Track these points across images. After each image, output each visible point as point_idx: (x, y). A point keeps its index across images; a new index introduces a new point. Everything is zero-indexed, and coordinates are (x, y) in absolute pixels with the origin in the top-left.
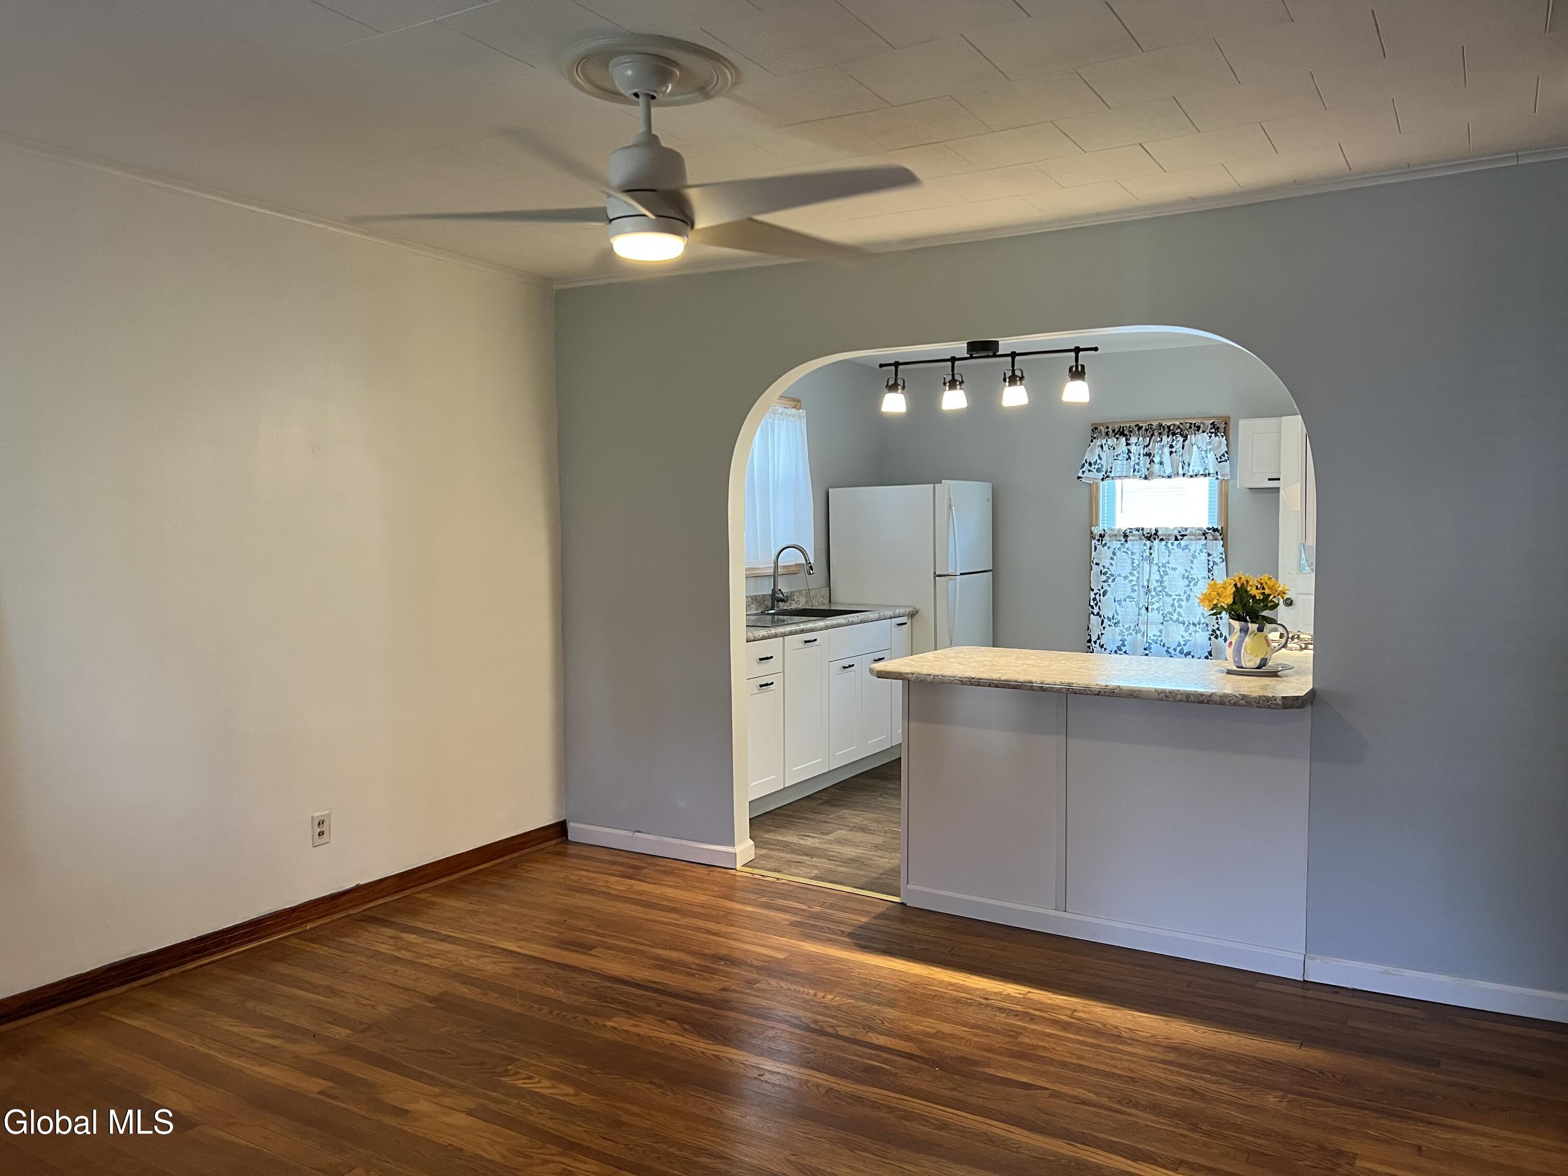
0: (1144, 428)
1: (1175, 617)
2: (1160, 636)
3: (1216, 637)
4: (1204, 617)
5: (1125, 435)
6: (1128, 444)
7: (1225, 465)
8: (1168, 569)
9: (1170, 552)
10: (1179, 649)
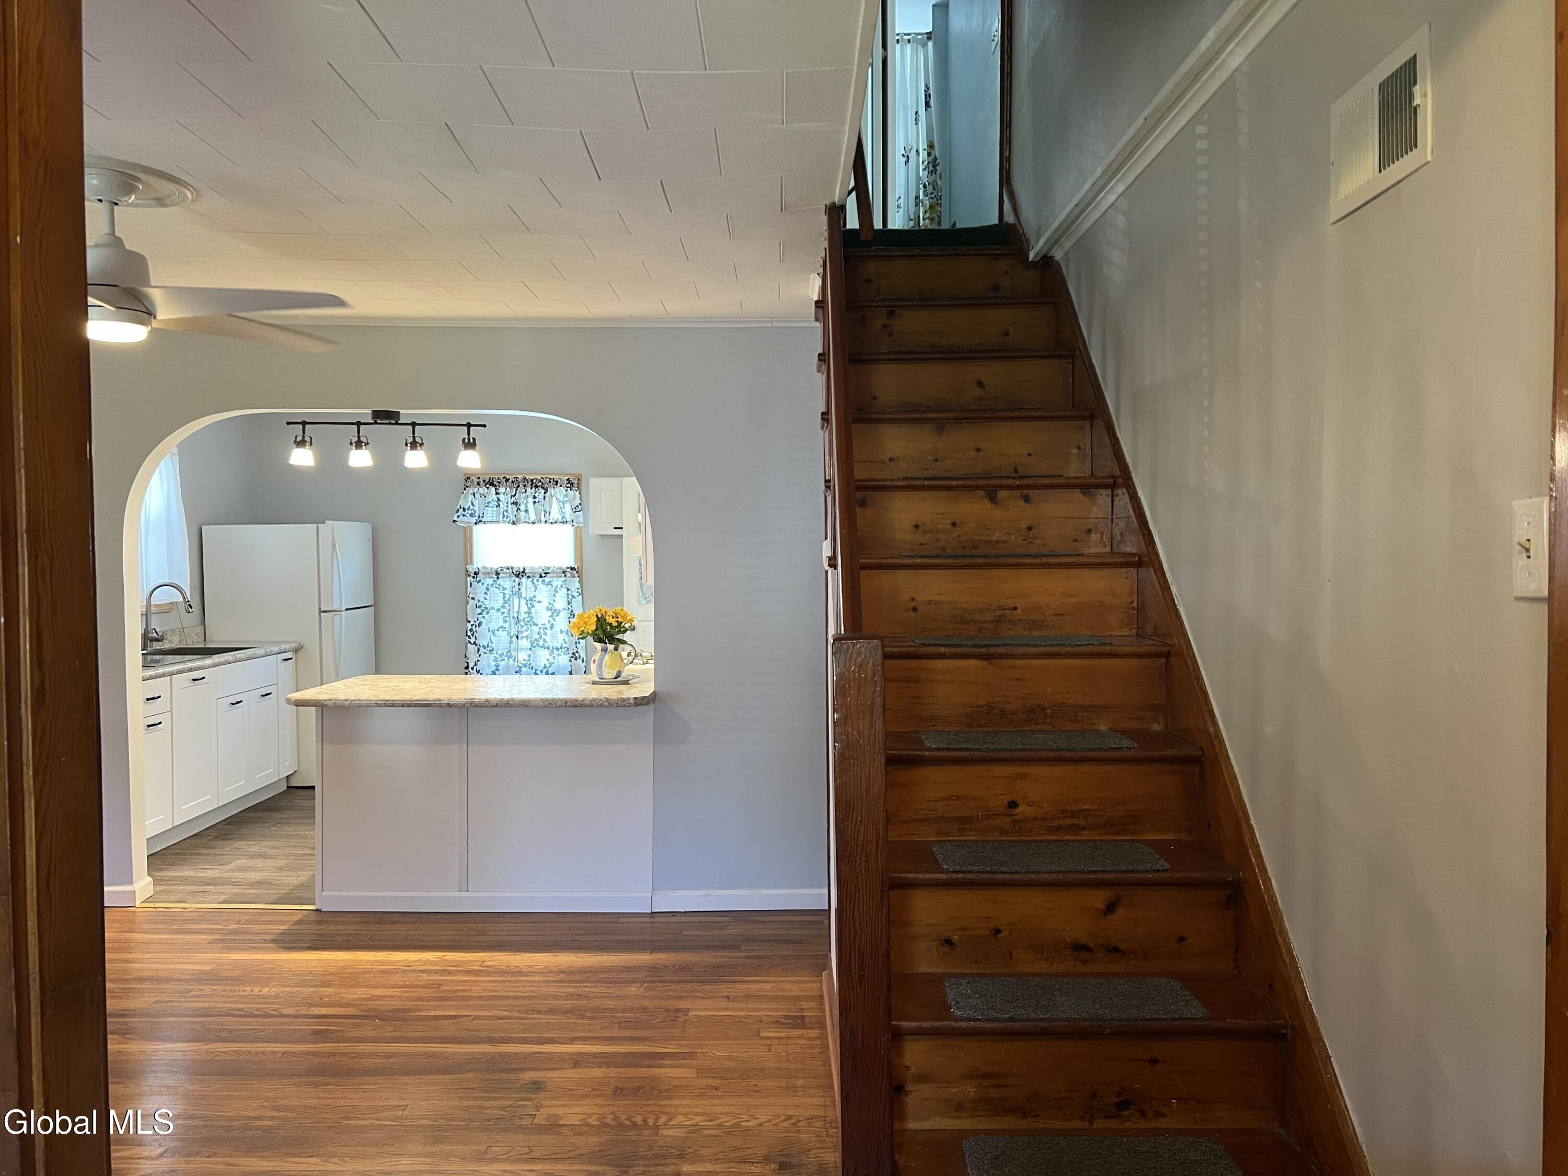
0: (510, 481)
1: (541, 643)
2: (529, 660)
3: (576, 659)
4: (566, 643)
5: (495, 486)
6: (497, 494)
7: (578, 515)
8: (534, 602)
9: (536, 588)
10: (545, 670)
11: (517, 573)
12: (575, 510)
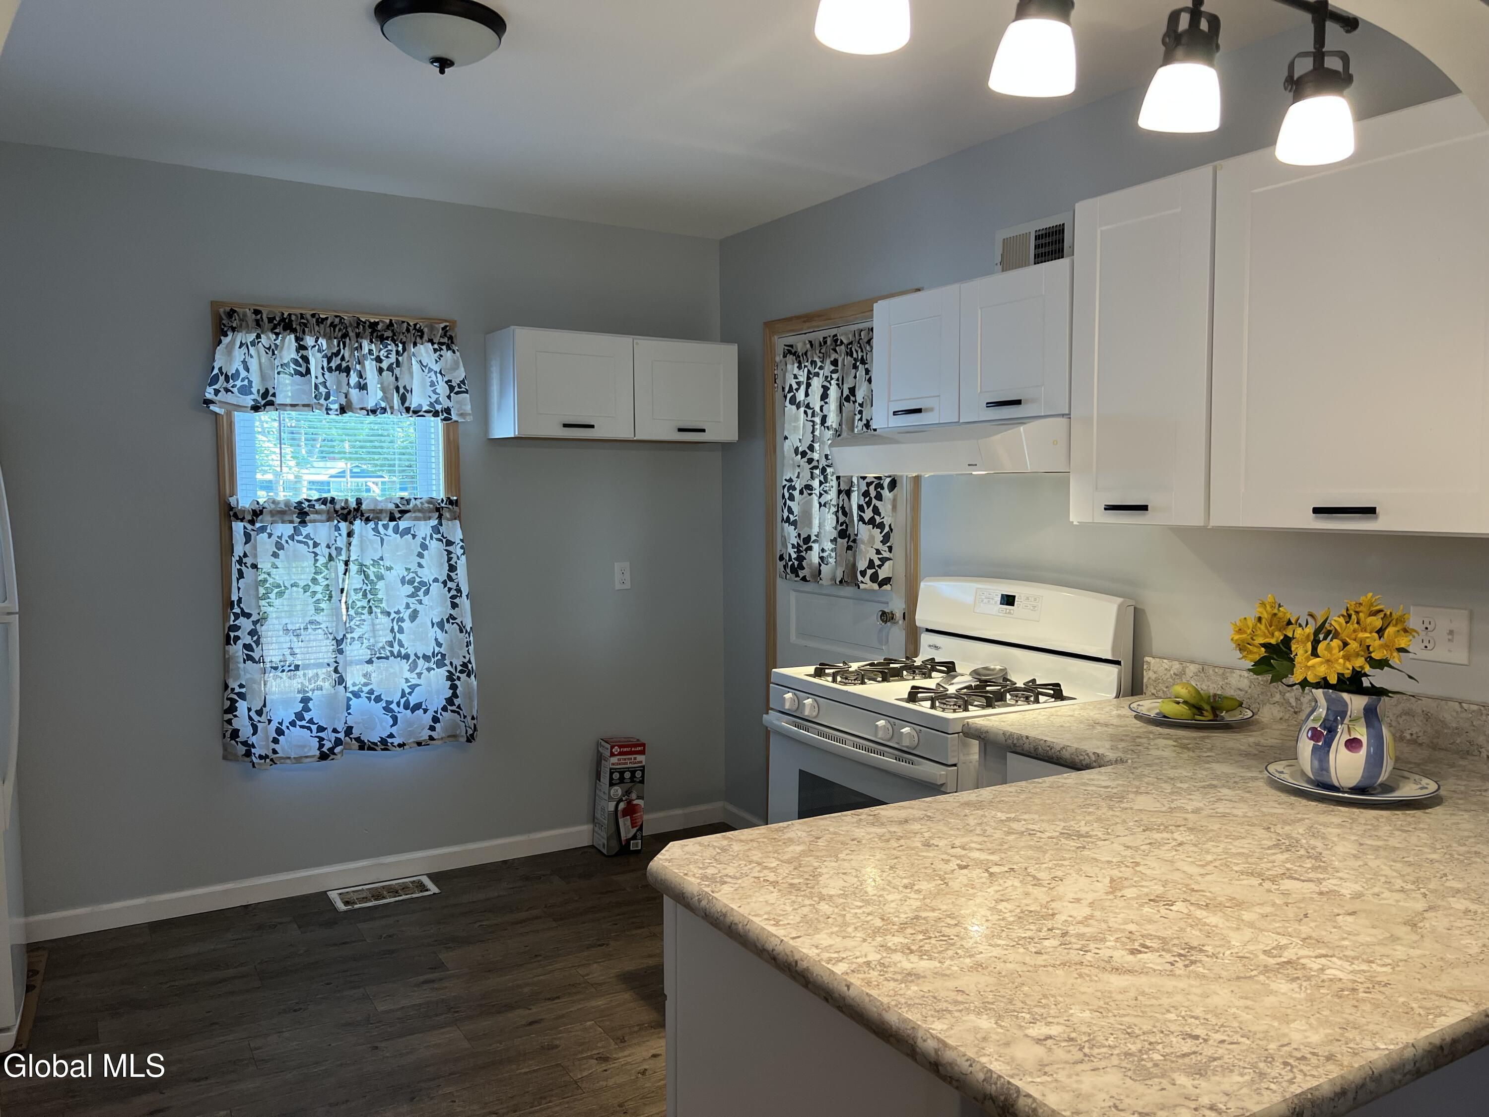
0: (327, 322)
4: (439, 645)
5: (294, 331)
7: (466, 398)
9: (382, 541)
11: (345, 512)
12: (457, 389)
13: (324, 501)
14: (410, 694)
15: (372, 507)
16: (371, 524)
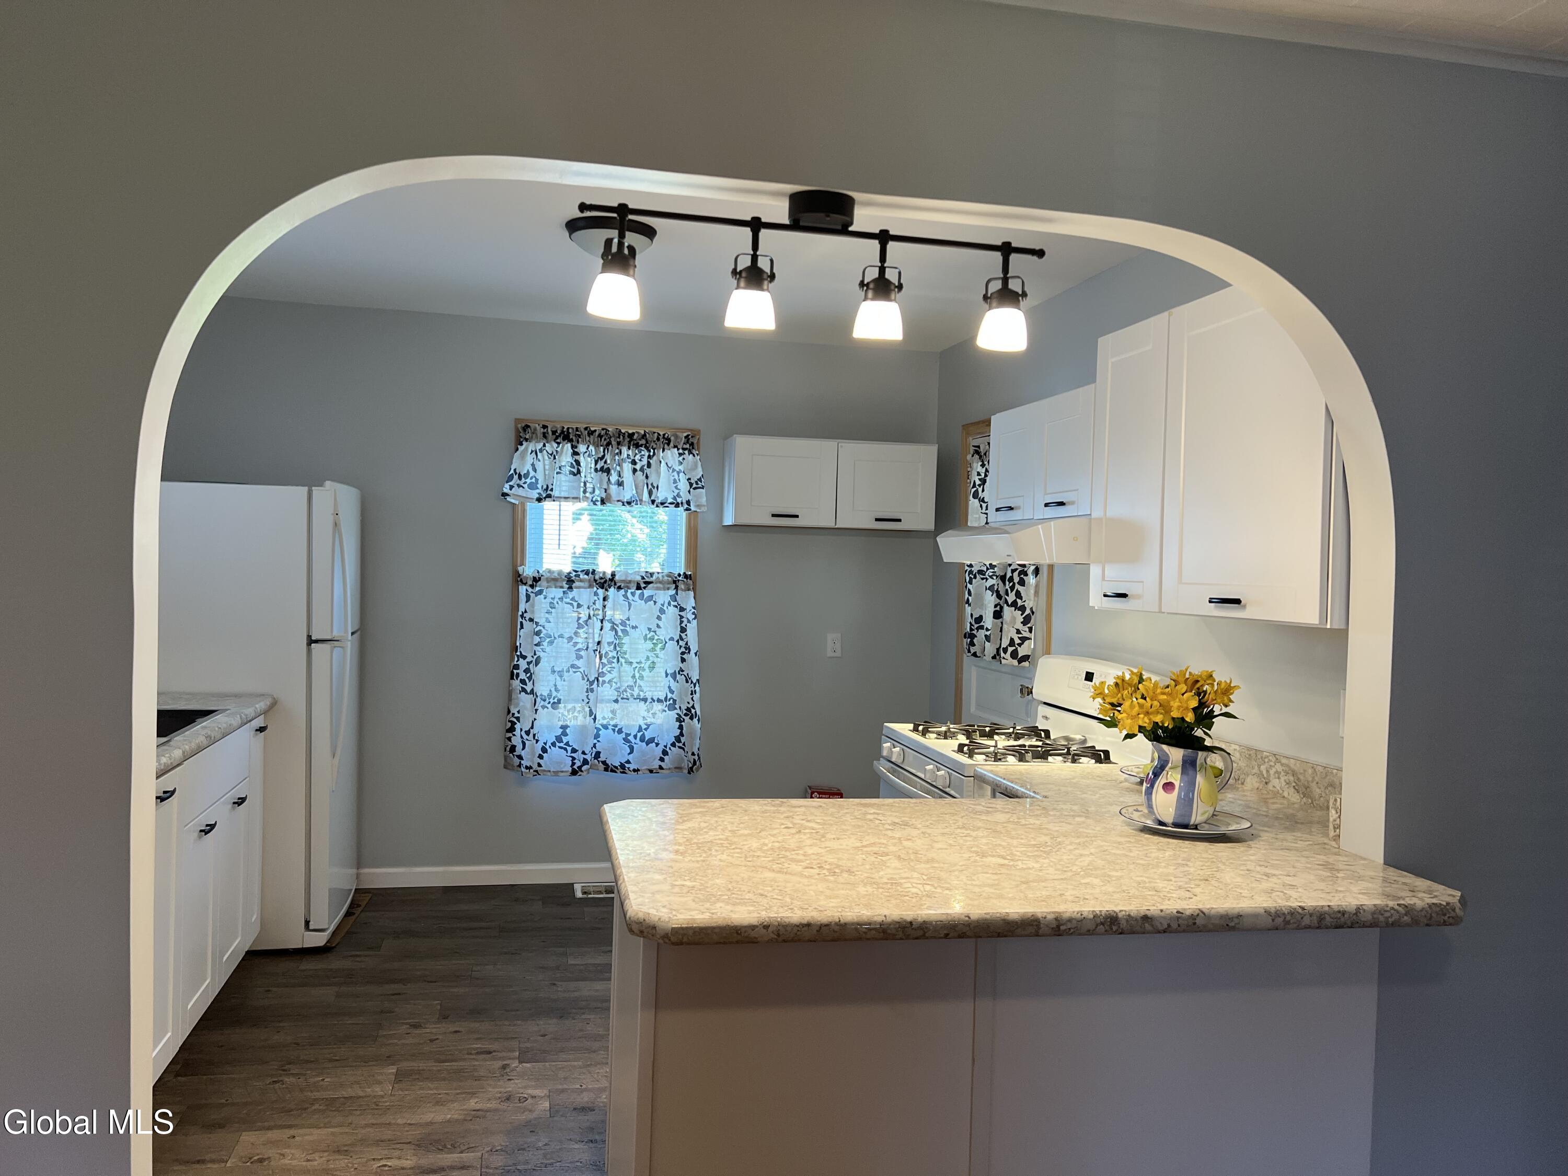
0: (597, 433)
2: (612, 719)
3: (691, 718)
4: (672, 692)
5: (571, 441)
6: (575, 453)
7: (702, 492)
8: (628, 629)
9: (630, 605)
11: (602, 581)
12: (695, 486)
13: (587, 573)
14: (646, 729)
15: (623, 578)
16: (622, 592)
